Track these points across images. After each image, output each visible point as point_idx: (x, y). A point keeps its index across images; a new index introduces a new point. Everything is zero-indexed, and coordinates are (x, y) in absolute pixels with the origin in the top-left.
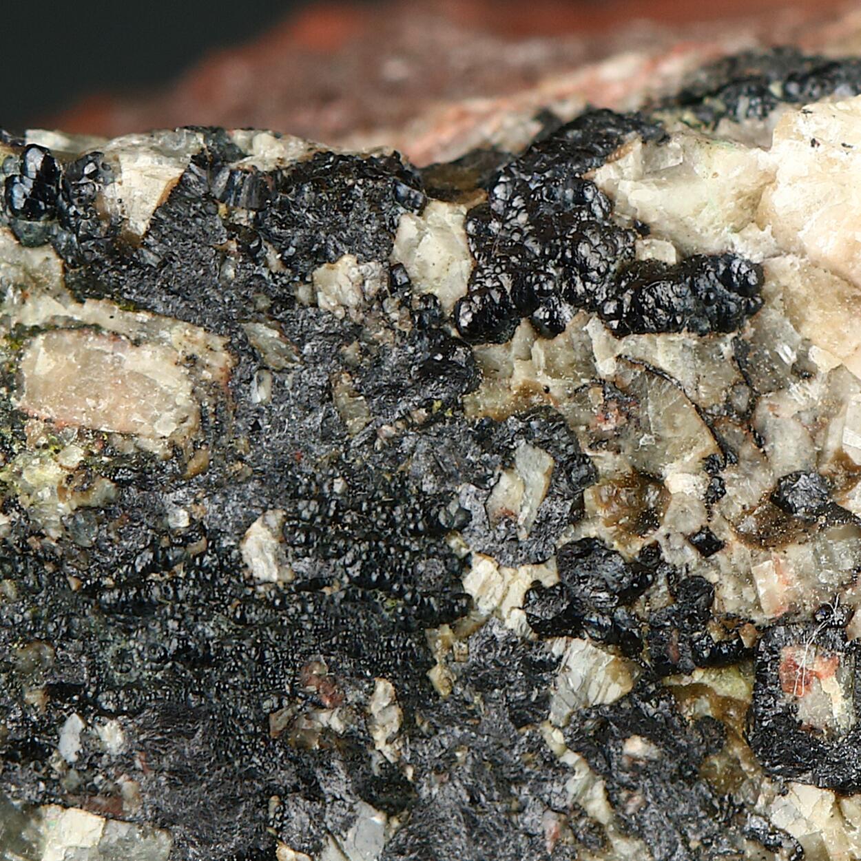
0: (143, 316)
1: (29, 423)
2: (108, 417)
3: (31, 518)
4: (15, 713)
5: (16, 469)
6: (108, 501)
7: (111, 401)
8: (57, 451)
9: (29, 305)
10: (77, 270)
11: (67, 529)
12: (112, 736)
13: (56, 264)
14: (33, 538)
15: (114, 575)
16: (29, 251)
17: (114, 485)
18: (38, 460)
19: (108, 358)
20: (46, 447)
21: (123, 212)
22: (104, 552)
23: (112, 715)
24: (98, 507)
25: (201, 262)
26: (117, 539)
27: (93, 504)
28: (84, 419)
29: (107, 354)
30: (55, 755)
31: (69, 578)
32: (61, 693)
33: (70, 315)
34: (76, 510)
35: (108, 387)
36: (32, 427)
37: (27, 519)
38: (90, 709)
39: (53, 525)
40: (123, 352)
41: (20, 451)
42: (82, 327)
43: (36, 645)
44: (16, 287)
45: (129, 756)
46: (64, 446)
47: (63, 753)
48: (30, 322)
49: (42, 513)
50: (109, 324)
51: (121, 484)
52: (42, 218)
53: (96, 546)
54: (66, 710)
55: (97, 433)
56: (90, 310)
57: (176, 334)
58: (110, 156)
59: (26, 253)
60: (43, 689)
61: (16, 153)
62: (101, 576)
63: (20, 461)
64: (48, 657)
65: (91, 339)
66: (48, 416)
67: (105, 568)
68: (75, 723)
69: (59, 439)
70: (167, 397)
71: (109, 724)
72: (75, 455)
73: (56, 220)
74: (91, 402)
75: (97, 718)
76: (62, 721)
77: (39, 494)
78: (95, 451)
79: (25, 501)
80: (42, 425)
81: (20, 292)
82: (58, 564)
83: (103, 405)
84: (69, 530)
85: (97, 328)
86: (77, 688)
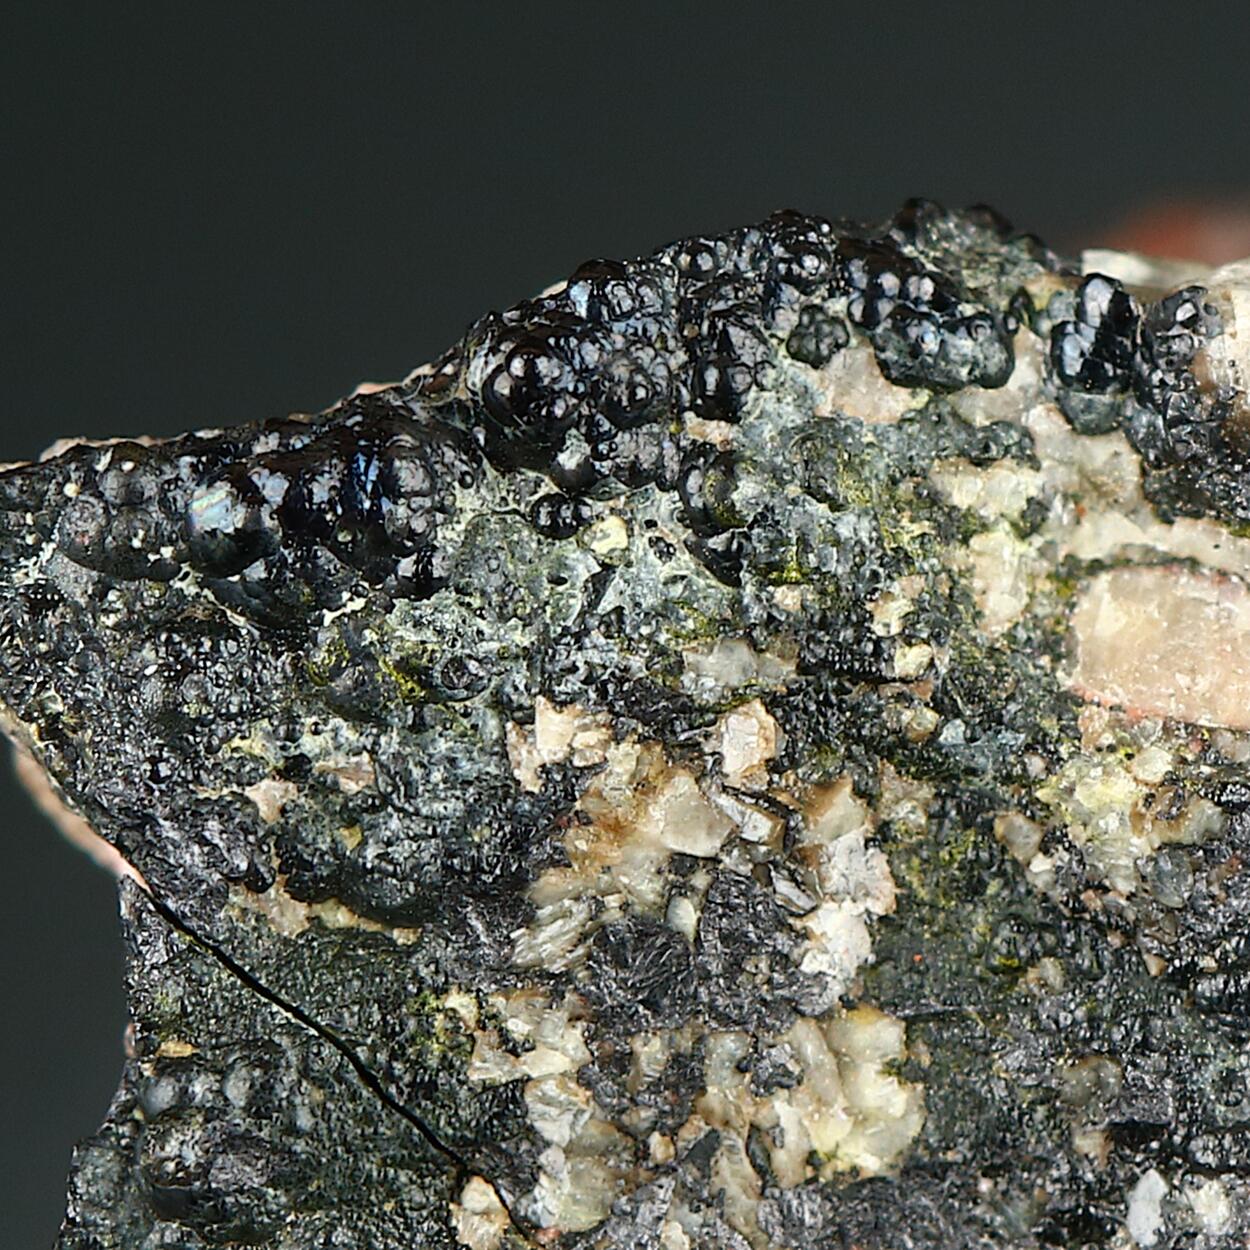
1: (1085, 711)
2: (1210, 702)
3: (1087, 860)
4: (1058, 1168)
5: (1064, 783)
6: (1210, 836)
7: (1215, 679)
8: (1130, 756)
9: (1087, 526)
10: (1164, 472)
11: (1144, 878)
12: (1211, 1206)
13: (1130, 462)
14: (1090, 893)
15: (1218, 953)
16: (1087, 441)
17: (1219, 809)
18: (1100, 770)
19: (1211, 611)
20: (1112, 749)
21: (1237, 381)
22: (1202, 916)
23: (1212, 1173)
24: (1194, 845)
26: (1223, 895)
27: (1187, 840)
28: (1173, 706)
29: (1209, 604)
30: (1120, 1234)
31: (1146, 957)
32: (1132, 1137)
33: (1151, 543)
34: (1160, 848)
35: (1210, 657)
36: (1091, 718)
37: (1081, 862)
38: (1175, 1162)
39: (1123, 872)
40: (1233, 601)
41: (1071, 756)
42: (1169, 561)
43: (1094, 1061)
44: (1066, 497)
45: (1239, 1237)
46: (1140, 749)
47: (1133, 1231)
48: (1087, 554)
49: (1103, 853)
50: (1212, 558)
51: (1231, 809)
52: (1109, 389)
53: (1190, 905)
54: (1138, 1165)
55: (1192, 728)
56: (1185, 535)
58: (1218, 293)
59: (1083, 445)
60: (1103, 1131)
61: (1069, 287)
62: (1196, 953)
63: (1070, 771)
64: (1112, 1080)
65: (1184, 580)
66: (1116, 701)
67: (1203, 942)
68: (1153, 1184)
69: (1133, 737)
71: (1206, 1187)
72: (1158, 763)
73: (1131, 392)
74: (1183, 680)
75: (1188, 1177)
76: (1133, 1181)
77: (1102, 823)
78: (1190, 757)
79: (1078, 834)
80: (1106, 715)
81: (1072, 506)
82: (1130, 934)
83: (1203, 684)
84: (1148, 882)
85: (1193, 564)
86: (1157, 1129)
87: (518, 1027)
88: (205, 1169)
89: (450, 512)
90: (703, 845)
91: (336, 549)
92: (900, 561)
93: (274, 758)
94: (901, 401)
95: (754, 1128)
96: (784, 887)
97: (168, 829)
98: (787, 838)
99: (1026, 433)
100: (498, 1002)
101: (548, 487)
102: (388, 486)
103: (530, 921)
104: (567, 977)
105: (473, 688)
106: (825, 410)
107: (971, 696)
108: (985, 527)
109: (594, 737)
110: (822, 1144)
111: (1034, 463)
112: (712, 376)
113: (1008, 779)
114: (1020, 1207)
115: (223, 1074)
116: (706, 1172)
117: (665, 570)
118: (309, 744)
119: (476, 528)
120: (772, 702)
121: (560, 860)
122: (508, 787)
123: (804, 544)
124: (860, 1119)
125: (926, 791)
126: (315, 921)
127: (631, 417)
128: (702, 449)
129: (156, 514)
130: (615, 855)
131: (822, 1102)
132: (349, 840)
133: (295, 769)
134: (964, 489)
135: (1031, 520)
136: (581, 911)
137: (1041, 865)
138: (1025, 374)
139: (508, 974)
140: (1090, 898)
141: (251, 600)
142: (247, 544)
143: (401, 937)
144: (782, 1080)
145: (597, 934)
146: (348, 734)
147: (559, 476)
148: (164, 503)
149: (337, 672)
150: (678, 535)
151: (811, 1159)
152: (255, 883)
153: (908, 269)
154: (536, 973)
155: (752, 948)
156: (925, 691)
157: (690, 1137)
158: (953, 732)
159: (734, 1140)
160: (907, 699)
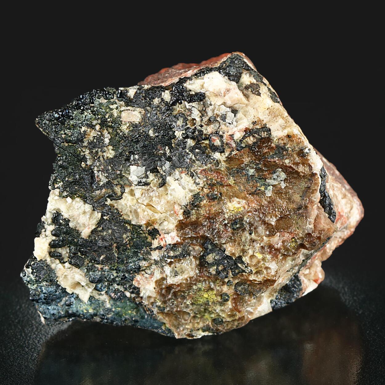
0: (134, 108)
4: (125, 155)
6: (132, 130)
10: (126, 103)
12: (137, 157)
13: (124, 103)
16: (120, 102)
18: (124, 126)
19: (131, 113)
20: (125, 124)
21: (130, 96)
23: (136, 154)
25: (140, 101)
26: (134, 134)
28: (129, 120)
30: (130, 160)
32: (130, 152)
33: (126, 109)
34: (129, 131)
35: (131, 116)
36: (123, 122)
37: (123, 133)
38: (134, 154)
39: (127, 133)
40: (133, 112)
42: (128, 110)
43: (126, 147)
45: (139, 159)
48: (122, 110)
49: (125, 132)
50: (131, 109)
51: (133, 127)
52: (121, 98)
53: (132, 135)
54: (131, 154)
55: (130, 122)
56: (129, 108)
57: (138, 109)
58: (128, 90)
60: (128, 152)
61: (117, 91)
62: (133, 138)
63: (122, 126)
64: (128, 148)
68: (132, 156)
70: (138, 117)
72: (128, 125)
73: (123, 98)
74: (129, 118)
76: (131, 156)
78: (130, 124)
79: (123, 131)
81: (120, 107)
82: (128, 138)
83: (131, 119)
84: (129, 134)
85: (129, 110)
86: (132, 152)
87: (84, 150)
88: (62, 164)
89: (74, 114)
90: (95, 135)
91: (66, 117)
92: (107, 113)
93: (63, 133)
94: (106, 101)
95: (102, 156)
96: (102, 138)
97: (56, 139)
98: (102, 134)
99: (116, 102)
100: (82, 149)
101: (81, 111)
102: (69, 112)
103: (84, 143)
104: (87, 146)
105: (77, 126)
106: (100, 102)
107: (114, 122)
108: (113, 109)
109: (86, 128)
110: (108, 156)
111: (117, 104)
112: (92, 101)
113: (117, 127)
114: (123, 159)
115: (63, 157)
116: (99, 159)
117: (90, 116)
118: (66, 132)
119: (76, 114)
120: (99, 124)
121: (85, 138)
122: (81, 133)
123: (100, 112)
124: (110, 154)
125: (112, 129)
126: (68, 145)
127: (86, 105)
128: (92, 106)
129: (52, 117)
130: (89, 137)
131: (108, 153)
132: (70, 138)
133: (65, 134)
134: (111, 107)
135: (117, 108)
136: (87, 141)
137: (121, 133)
138: (115, 98)
139: (83, 147)
140: (125, 135)
141: (60, 122)
142: (59, 118)
143: (75, 145)
144: (104, 152)
145: (89, 143)
146: (69, 131)
147: (81, 110)
148: (53, 115)
149: (67, 126)
150: (91, 113)
151: (107, 157)
152: (63, 142)
153: (106, 91)
154: (85, 146)
155: (100, 142)
156: (110, 122)
157: (98, 157)
158: (113, 125)
159: (101, 156)
160: (109, 123)
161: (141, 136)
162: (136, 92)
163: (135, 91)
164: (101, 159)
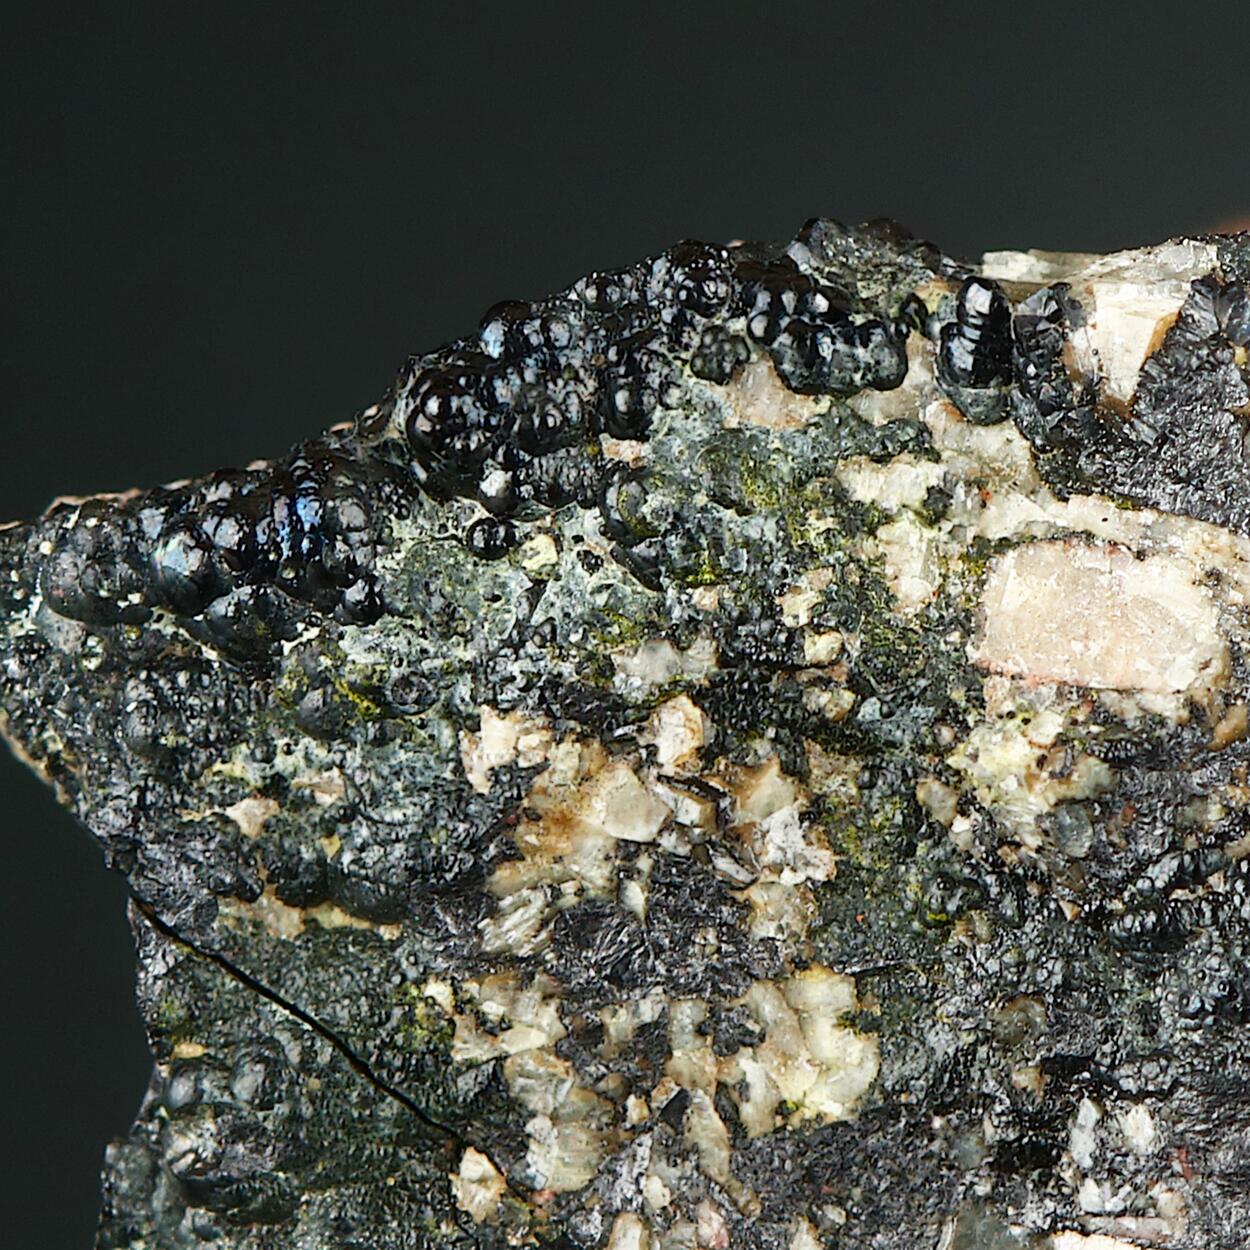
0: (1147, 516)
1: (988, 682)
2: (1101, 666)
3: (997, 819)
4: (1001, 1102)
5: (970, 750)
6: (1099, 789)
7: (1104, 643)
8: (1026, 721)
9: (992, 510)
10: (1050, 455)
11: (1046, 833)
12: (1140, 1128)
13: (1021, 448)
14: (1006, 848)
15: (1126, 894)
16: (981, 430)
17: (1107, 765)
18: (1000, 736)
19: (1104, 580)
20: (1011, 715)
21: (1100, 369)
22: (1106, 863)
23: (1139, 1097)
24: (1088, 799)
25: (1214, 434)
26: (1124, 842)
27: (1079, 795)
28: (1067, 670)
29: (1103, 573)
30: (1064, 1159)
31: (1061, 903)
32: (1063, 1070)
33: (1052, 521)
34: (1056, 805)
35: (1101, 623)
36: (994, 686)
37: (991, 821)
38: (1102, 1088)
39: (1028, 828)
40: (1124, 569)
41: (976, 723)
42: (1065, 536)
43: (1021, 1003)
44: (968, 484)
45: (1163, 1156)
46: (1037, 713)
47: (1075, 1155)
48: (994, 534)
49: (1009, 812)
50: (1104, 531)
51: (1117, 764)
52: (992, 383)
53: (1094, 854)
54: (1073, 1094)
55: (1084, 692)
56: (1080, 510)
57: (1196, 541)
58: (1081, 288)
59: (979, 435)
60: (1036, 1066)
61: (952, 291)
62: (1104, 898)
63: (975, 738)
64: (1038, 1020)
65: (1080, 552)
66: (1015, 670)
67: (1111, 887)
68: (1088, 1112)
69: (1031, 703)
70: (1182, 632)
71: (1133, 1111)
72: (1050, 725)
73: (1013, 385)
74: (1077, 646)
75: (1119, 1103)
76: (1072, 1111)
77: (1002, 785)
78: (1081, 718)
79: (985, 797)
80: (1007, 683)
81: (975, 491)
82: (1045, 884)
83: (1095, 648)
84: (1053, 832)
85: (1089, 536)
86: (1084, 1061)
87: (493, 1009)
88: (218, 1157)
89: (392, 545)
90: (641, 832)
91: (284, 585)
92: (805, 557)
93: (253, 774)
94: (809, 408)
95: (721, 1086)
96: (723, 864)
97: (155, 851)
98: (720, 818)
99: (923, 429)
100: (472, 987)
101: (481, 513)
102: (328, 529)
103: (494, 913)
104: (536, 959)
105: (423, 703)
106: (733, 423)
107: (886, 676)
108: (888, 519)
109: (535, 739)
110: (791, 1093)
111: (936, 458)
112: (621, 399)
113: (922, 749)
114: (971, 1144)
115: (232, 1072)
116: (678, 1127)
117: (594, 580)
118: (281, 763)
119: (414, 555)
120: (698, 696)
121: (512, 854)
122: (460, 793)
123: (717, 545)
124: (824, 1069)
125: (854, 766)
126: (312, 927)
127: (542, 441)
128: (620, 466)
129: (123, 569)
130: (563, 846)
131: (787, 1057)
132: (330, 847)
133: (275, 787)
134: (865, 484)
135: (935, 507)
136: (538, 900)
137: (961, 825)
138: (918, 373)
139: (481, 963)
140: (1010, 857)
141: (216, 632)
142: (207, 585)
143: (387, 933)
144: (751, 1040)
145: (554, 916)
146: (320, 753)
147: (486, 501)
148: (133, 556)
149: (300, 695)
150: (602, 546)
151: (782, 1109)
152: (248, 896)
153: (805, 287)
154: (506, 959)
155: (699, 922)
156: (840, 674)
157: (660, 1098)
158: (870, 710)
159: (703, 1098)
160: (826, 683)
161: (1199, 878)
162: (1181, 321)
163: (1167, 304)
164: (706, 1126)
